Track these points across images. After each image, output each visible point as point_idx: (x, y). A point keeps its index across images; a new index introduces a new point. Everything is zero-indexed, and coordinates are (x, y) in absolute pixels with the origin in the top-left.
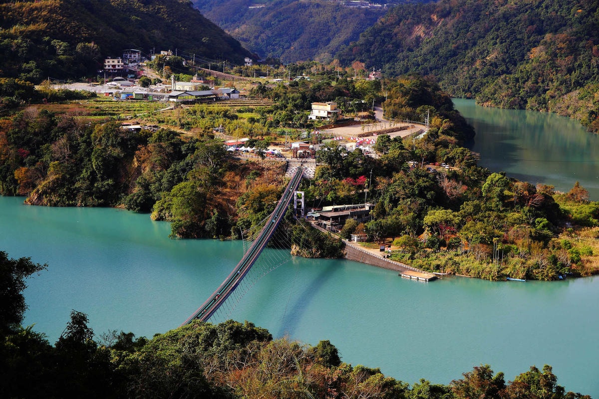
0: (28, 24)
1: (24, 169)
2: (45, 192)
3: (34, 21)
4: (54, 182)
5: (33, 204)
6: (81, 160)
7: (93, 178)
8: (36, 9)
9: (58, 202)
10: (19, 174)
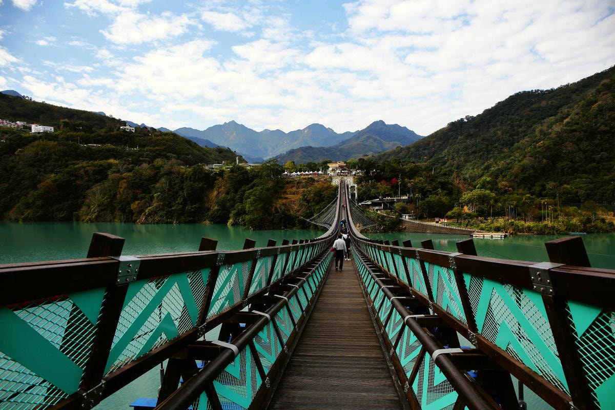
0: (154, 147)
1: (137, 202)
2: (150, 214)
3: (157, 145)
4: (156, 207)
5: (142, 224)
6: (177, 193)
7: (185, 204)
8: (160, 140)
9: (159, 221)
10: (134, 206)
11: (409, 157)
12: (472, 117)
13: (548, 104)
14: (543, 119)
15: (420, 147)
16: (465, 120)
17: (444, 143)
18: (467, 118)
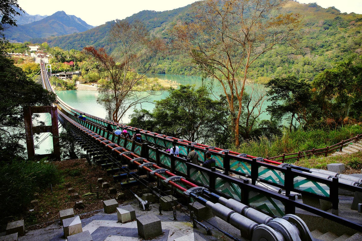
11: (82, 41)
12: (120, 20)
13: (157, 20)
14: (155, 28)
15: (89, 35)
16: (116, 22)
17: (103, 34)
18: (117, 20)
